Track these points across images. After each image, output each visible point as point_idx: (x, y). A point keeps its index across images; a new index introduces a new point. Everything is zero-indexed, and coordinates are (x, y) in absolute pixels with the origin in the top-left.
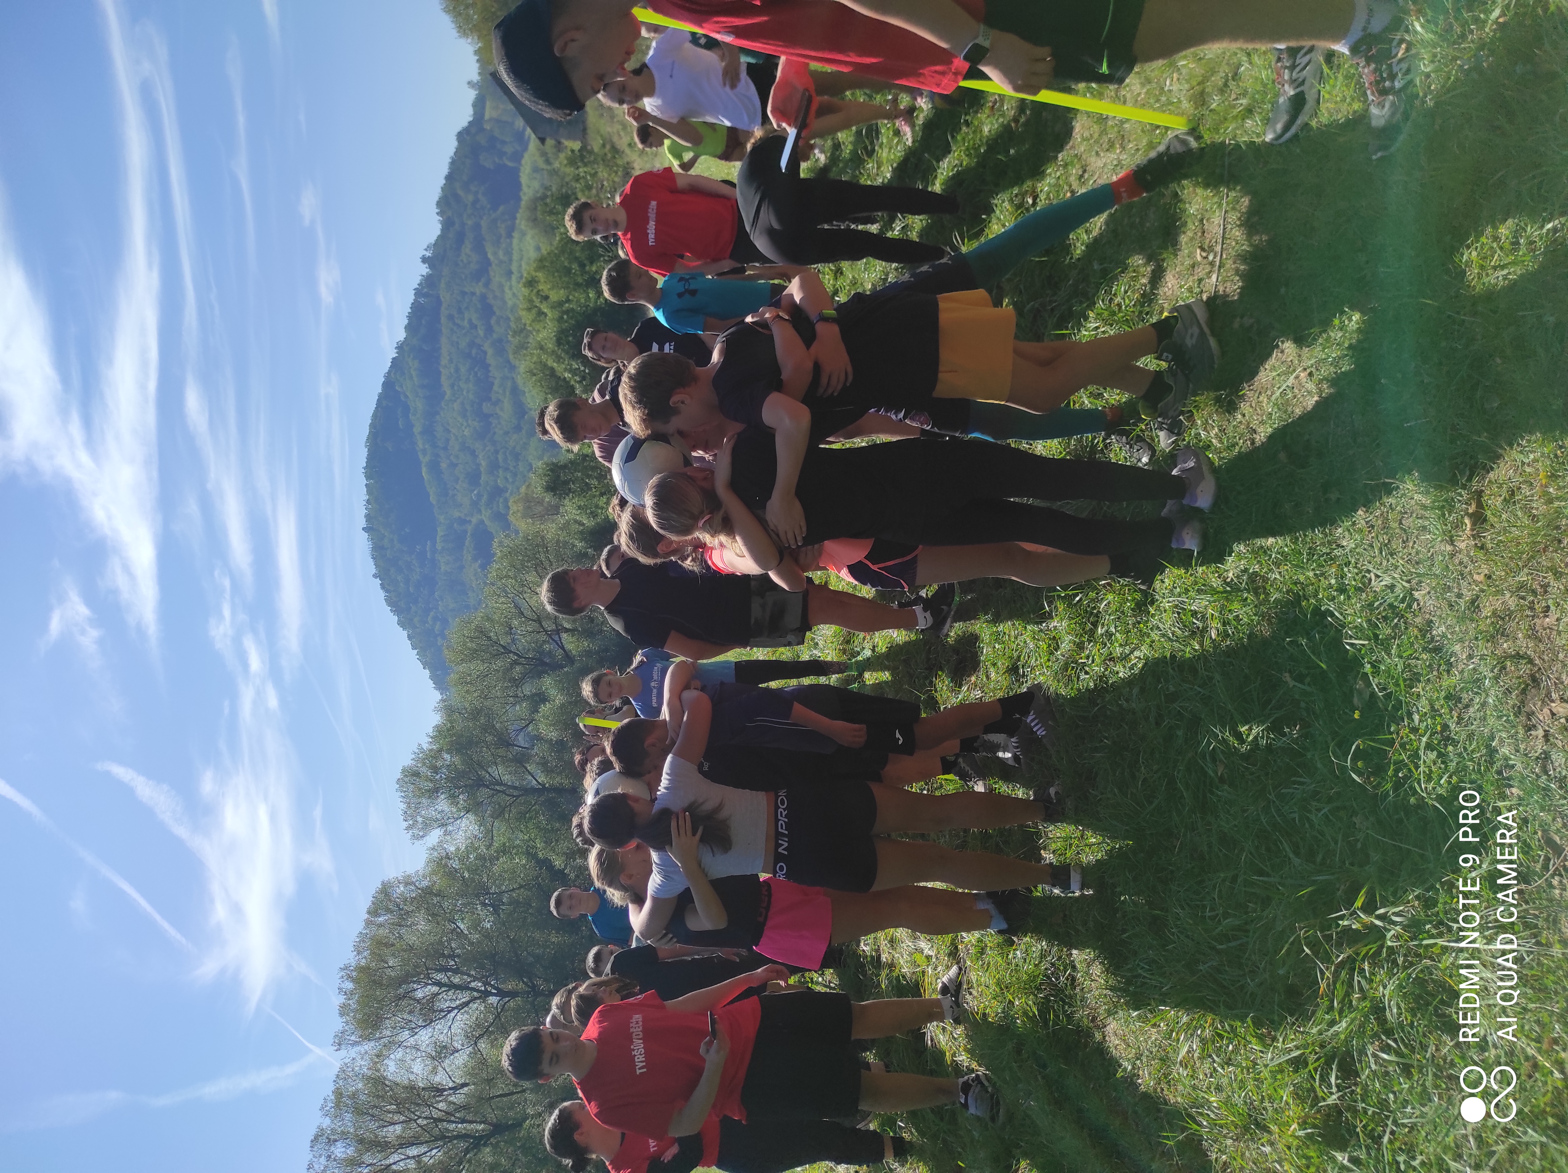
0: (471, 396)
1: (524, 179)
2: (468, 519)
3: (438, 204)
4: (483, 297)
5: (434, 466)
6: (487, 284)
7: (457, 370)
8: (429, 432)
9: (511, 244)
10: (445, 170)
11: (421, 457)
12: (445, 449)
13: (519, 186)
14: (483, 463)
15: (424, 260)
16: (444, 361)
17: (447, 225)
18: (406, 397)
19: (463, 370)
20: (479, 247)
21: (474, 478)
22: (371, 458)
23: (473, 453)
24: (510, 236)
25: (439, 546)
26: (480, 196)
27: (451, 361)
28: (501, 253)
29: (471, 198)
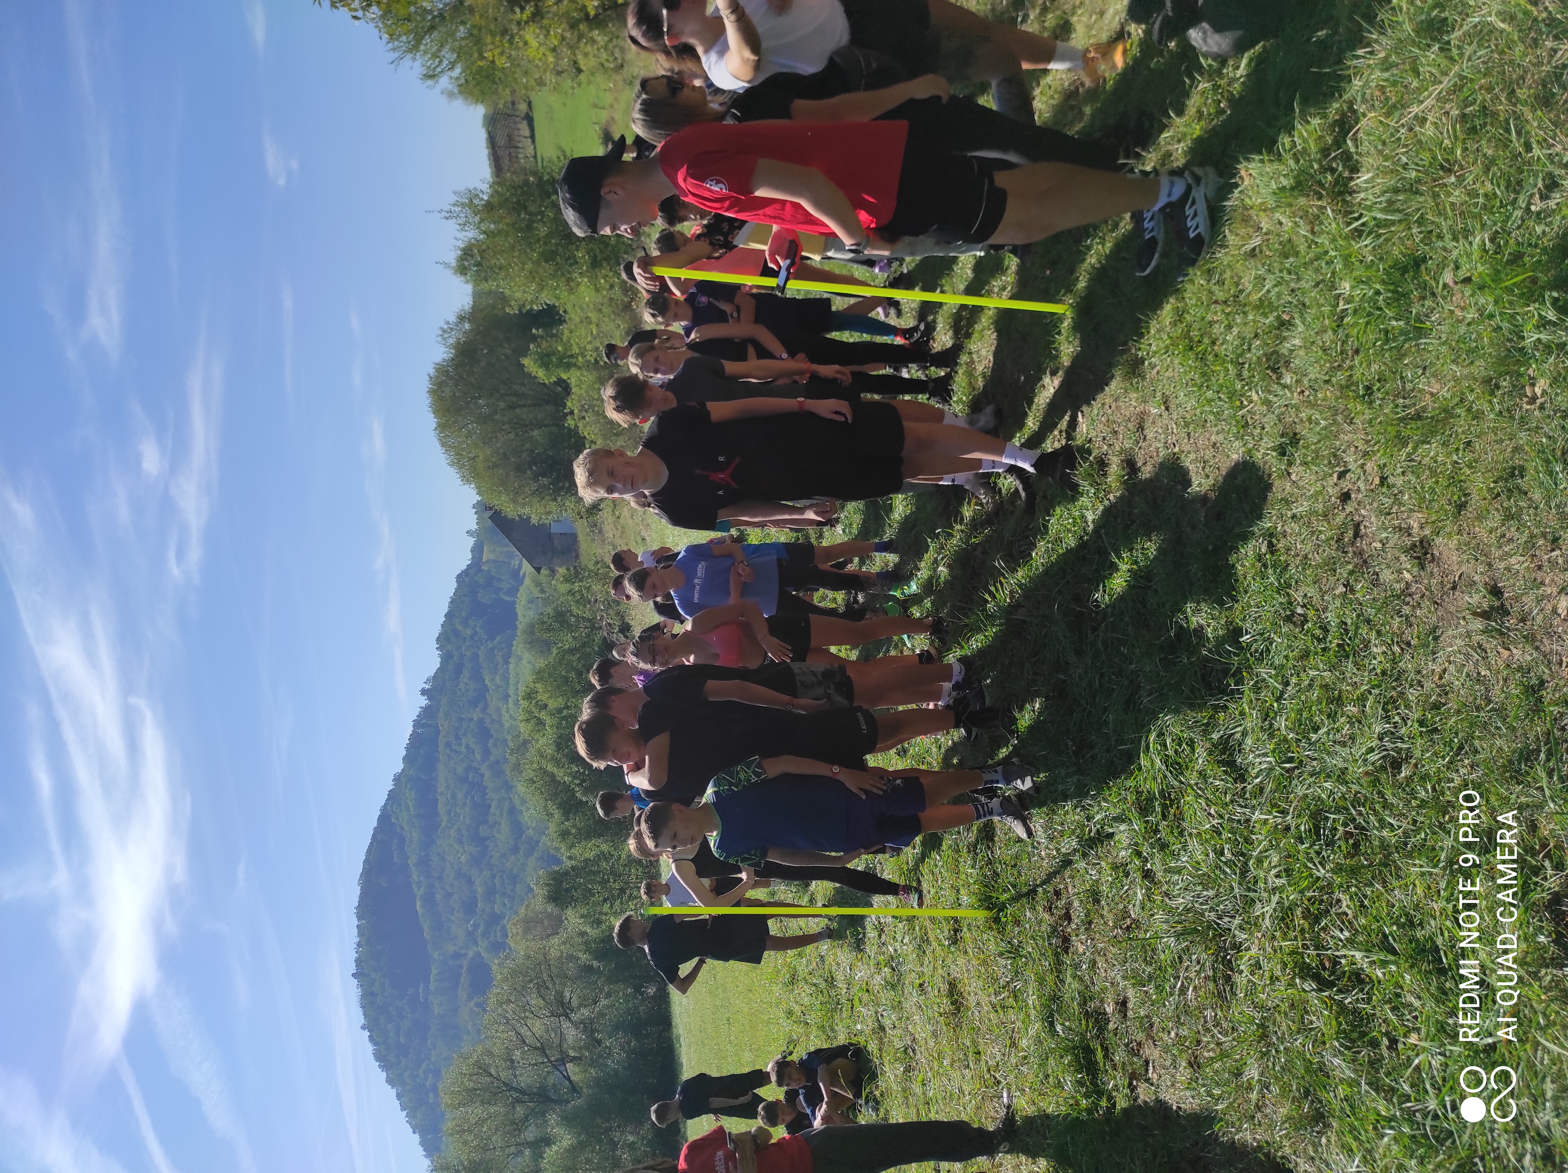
0: (467, 821)
1: (520, 610)
2: (463, 952)
3: (438, 640)
4: (481, 721)
5: (429, 899)
6: (484, 710)
7: (454, 796)
8: (424, 862)
9: (508, 668)
10: (445, 609)
11: (415, 889)
12: (440, 878)
13: (515, 616)
14: (480, 890)
15: (424, 692)
16: (441, 788)
17: (446, 658)
18: (402, 829)
19: (460, 795)
20: (477, 676)
21: (470, 907)
22: (363, 897)
23: (470, 882)
24: (507, 662)
25: (432, 986)
26: (477, 629)
27: (448, 788)
28: (498, 678)
29: (469, 632)
